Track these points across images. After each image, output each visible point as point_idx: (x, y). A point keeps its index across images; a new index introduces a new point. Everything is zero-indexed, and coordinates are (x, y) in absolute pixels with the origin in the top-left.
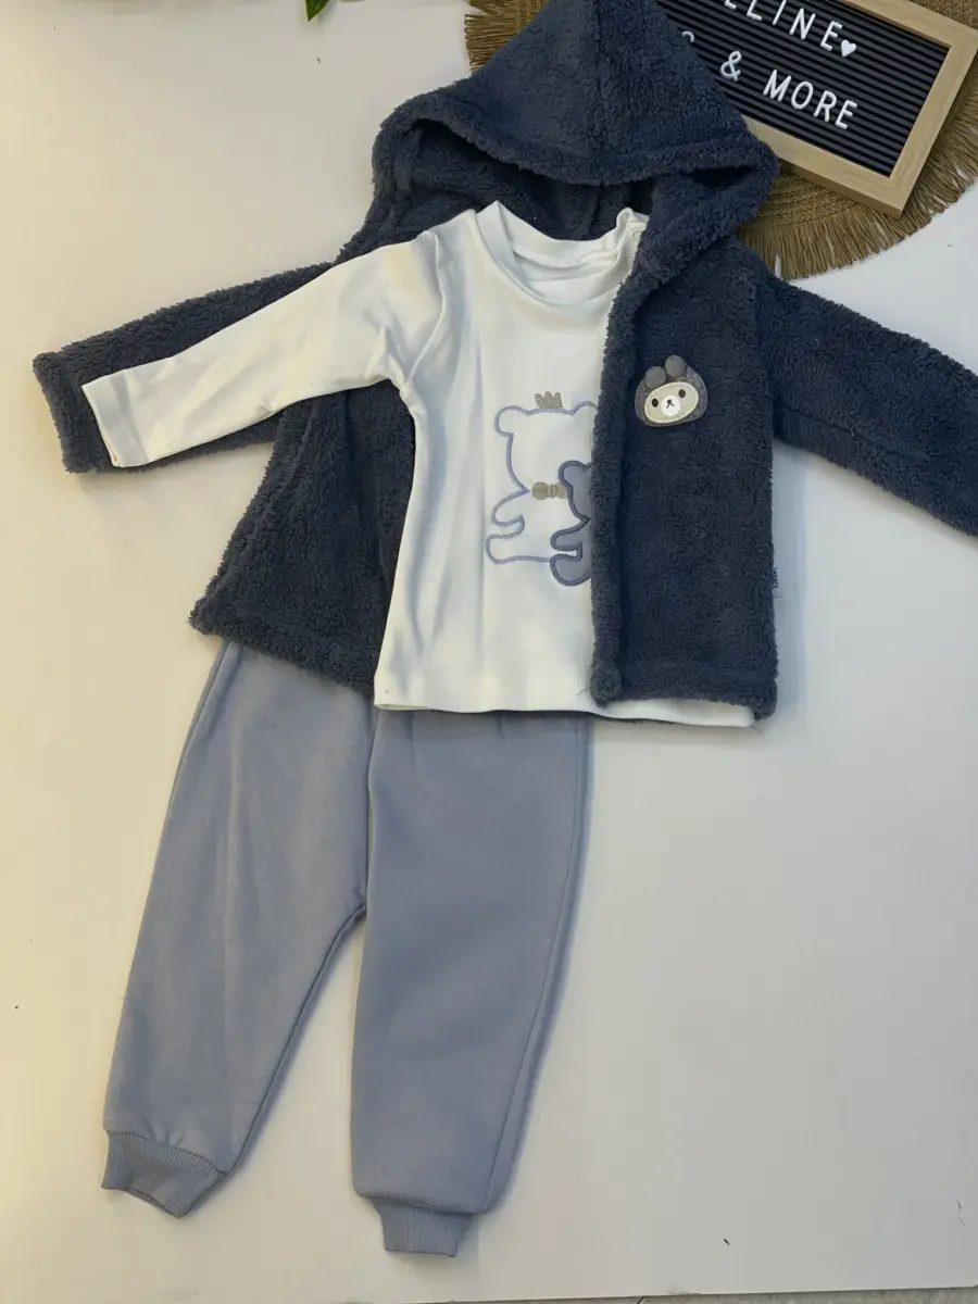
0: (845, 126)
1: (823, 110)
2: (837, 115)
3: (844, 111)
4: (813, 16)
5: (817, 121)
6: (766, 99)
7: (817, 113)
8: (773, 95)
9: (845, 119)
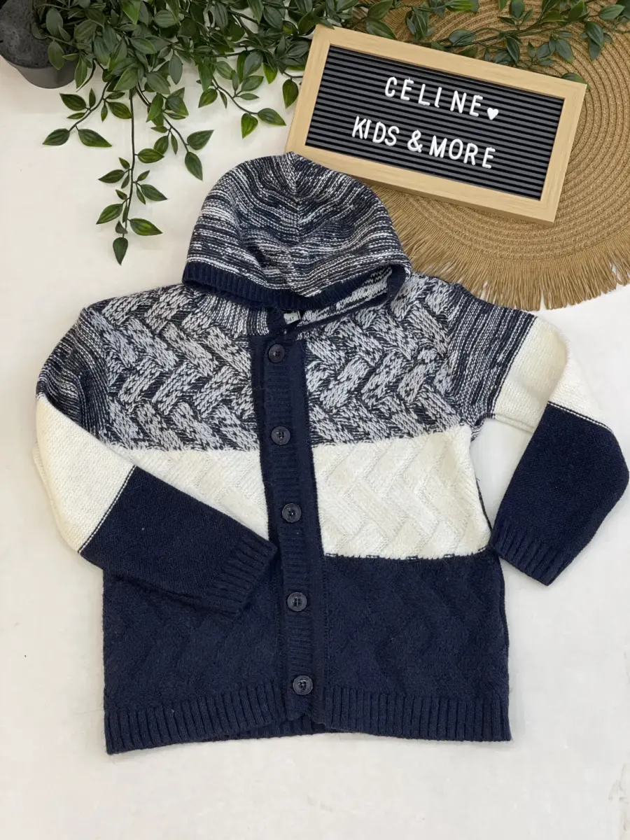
0: (489, 166)
1: (470, 157)
2: (482, 160)
3: (487, 156)
4: (465, 95)
5: (469, 166)
6: (433, 158)
7: (466, 161)
8: (436, 155)
9: (489, 161)
